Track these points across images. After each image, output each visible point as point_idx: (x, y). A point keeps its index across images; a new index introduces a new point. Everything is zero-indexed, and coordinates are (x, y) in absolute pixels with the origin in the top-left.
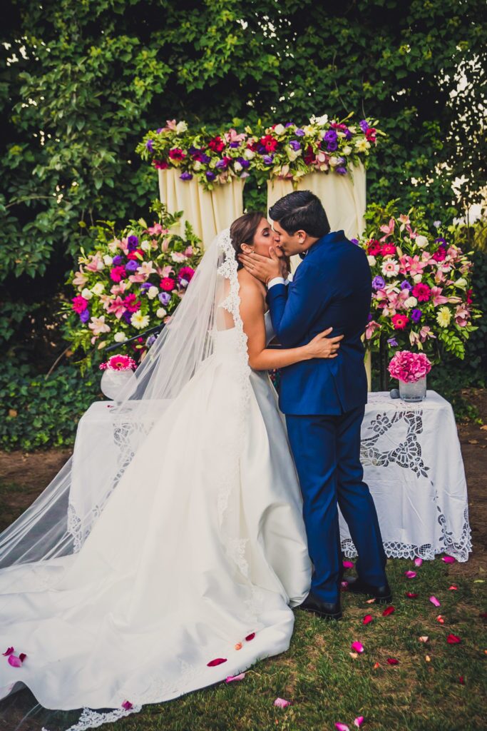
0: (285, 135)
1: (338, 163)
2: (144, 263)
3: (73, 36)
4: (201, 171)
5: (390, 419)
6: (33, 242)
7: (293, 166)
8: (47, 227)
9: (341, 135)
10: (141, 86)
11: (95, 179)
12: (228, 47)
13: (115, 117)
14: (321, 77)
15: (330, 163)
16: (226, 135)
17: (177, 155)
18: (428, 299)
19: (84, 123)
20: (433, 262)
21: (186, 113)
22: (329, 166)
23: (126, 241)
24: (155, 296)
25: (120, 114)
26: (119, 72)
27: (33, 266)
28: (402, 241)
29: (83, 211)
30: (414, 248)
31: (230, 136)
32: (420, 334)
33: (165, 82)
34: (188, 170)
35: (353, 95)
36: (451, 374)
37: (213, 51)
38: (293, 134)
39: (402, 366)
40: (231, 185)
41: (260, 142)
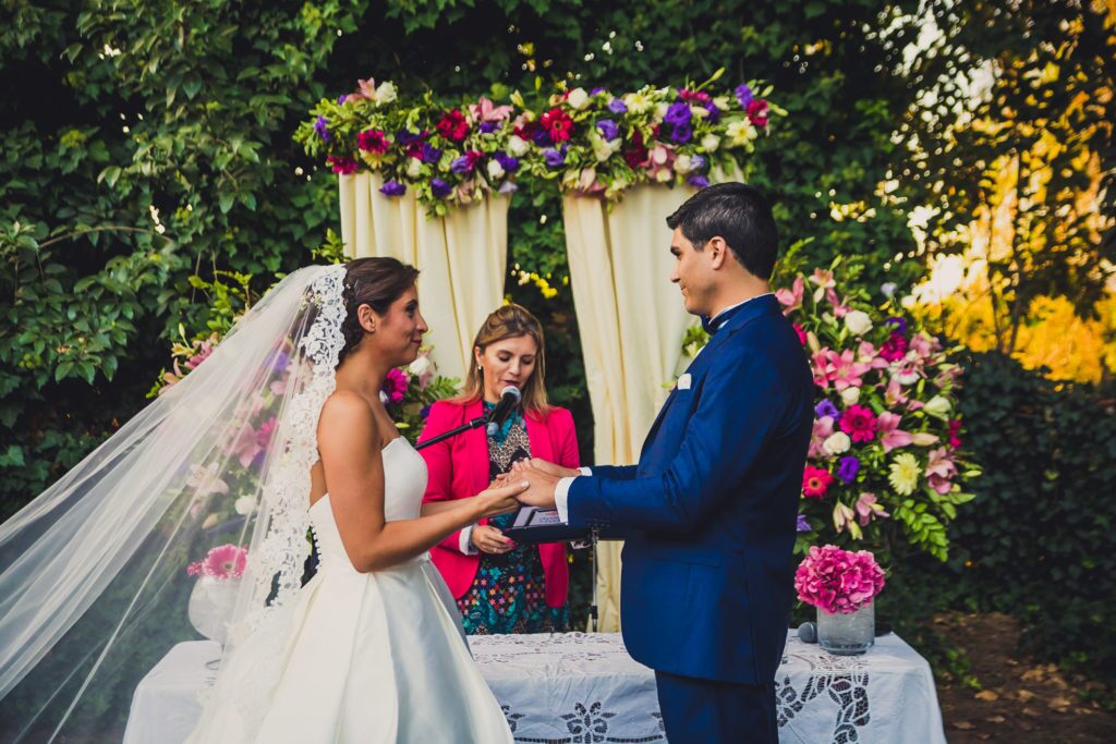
0: (587, 109)
1: (693, 167)
4: (422, 178)
5: (799, 693)
6: (95, 314)
7: (604, 169)
8: (123, 284)
9: (699, 112)
10: (315, 19)
11: (221, 194)
13: (263, 77)
14: (663, 14)
15: (676, 167)
16: (473, 108)
17: (373, 142)
18: (871, 437)
19: (199, 85)
20: (881, 363)
22: (674, 173)
25: (275, 72)
27: (91, 360)
28: (818, 321)
29: (199, 256)
30: (842, 336)
31: (479, 109)
32: (855, 509)
33: (361, 13)
34: (397, 176)
35: (722, 49)
36: (912, 581)
38: (605, 108)
39: (824, 577)
40: (482, 207)
41: (539, 123)
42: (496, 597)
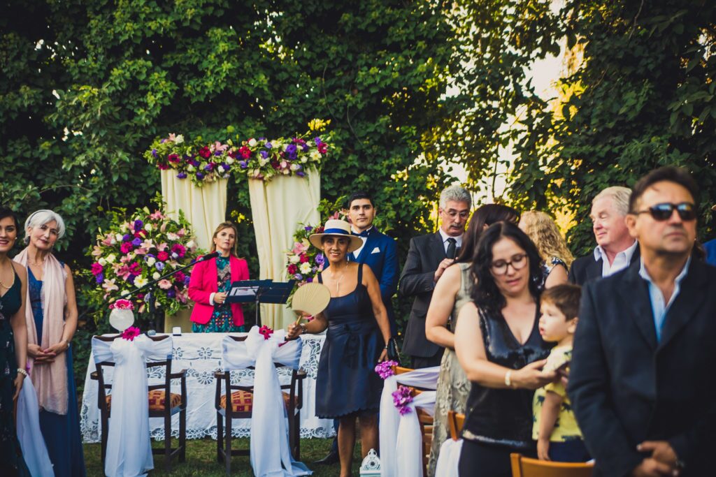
0: (256, 147)
1: (298, 169)
2: (146, 240)
3: (99, 56)
4: (192, 173)
7: (263, 169)
8: (71, 210)
9: (300, 148)
10: (152, 100)
11: (113, 173)
12: (224, 70)
13: (131, 124)
15: (291, 168)
16: (212, 146)
17: (174, 158)
19: (106, 131)
21: (192, 117)
22: (290, 171)
23: (133, 223)
24: (152, 264)
25: (135, 121)
26: (136, 86)
29: (101, 197)
31: (215, 146)
33: (172, 97)
34: (184, 171)
35: (339, 103)
37: (212, 72)
38: (264, 146)
40: (217, 183)
41: (238, 151)
42: (218, 322)
